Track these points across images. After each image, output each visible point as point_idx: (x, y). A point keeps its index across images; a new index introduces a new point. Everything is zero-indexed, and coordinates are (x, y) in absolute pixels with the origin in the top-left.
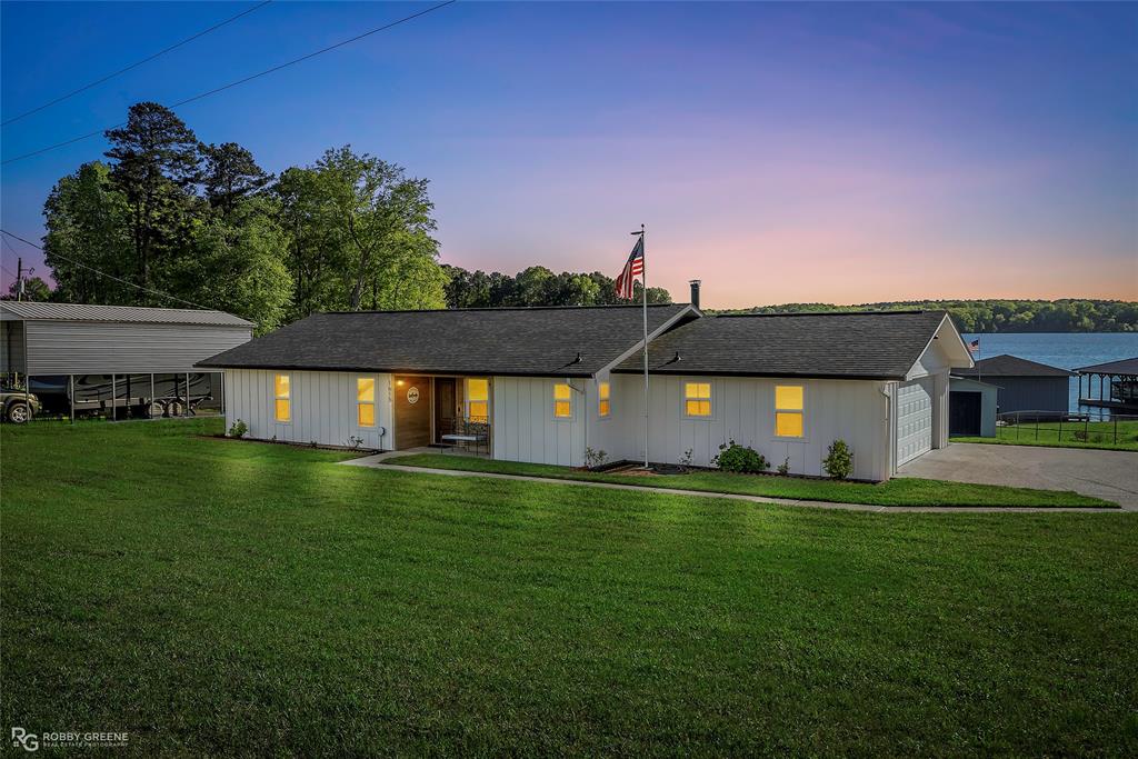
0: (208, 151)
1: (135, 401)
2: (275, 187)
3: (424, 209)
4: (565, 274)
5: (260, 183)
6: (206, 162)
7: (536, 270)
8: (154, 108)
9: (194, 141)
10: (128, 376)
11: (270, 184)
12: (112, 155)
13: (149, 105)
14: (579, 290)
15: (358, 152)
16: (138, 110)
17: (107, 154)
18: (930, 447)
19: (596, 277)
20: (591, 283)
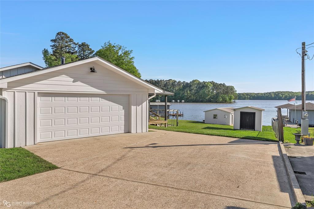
5: (91, 53)
6: (77, 48)
7: (195, 81)
8: (63, 33)
9: (73, 42)
12: (53, 46)
13: (61, 32)
14: (207, 86)
16: (58, 34)
17: (51, 46)
18: (123, 132)
19: (212, 83)
20: (210, 84)
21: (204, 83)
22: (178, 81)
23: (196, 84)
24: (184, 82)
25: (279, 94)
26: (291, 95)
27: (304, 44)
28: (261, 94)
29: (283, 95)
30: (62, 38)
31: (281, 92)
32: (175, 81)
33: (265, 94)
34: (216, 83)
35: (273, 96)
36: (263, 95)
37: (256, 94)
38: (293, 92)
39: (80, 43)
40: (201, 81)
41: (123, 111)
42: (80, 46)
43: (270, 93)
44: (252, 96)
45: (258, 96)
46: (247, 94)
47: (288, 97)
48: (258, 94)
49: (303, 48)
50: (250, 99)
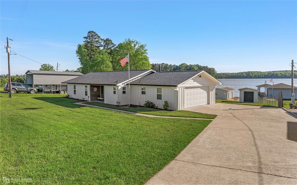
0: (103, 40)
1: (58, 90)
2: (117, 47)
3: (145, 51)
4: (190, 65)
5: (113, 46)
6: (103, 42)
7: (183, 64)
8: (93, 32)
9: (100, 38)
10: (56, 85)
11: (115, 46)
12: (85, 42)
13: (91, 31)
14: (193, 68)
15: (131, 39)
16: (89, 32)
17: (84, 42)
18: (206, 104)
19: (197, 66)
20: (196, 67)
21: (191, 66)
22: (169, 65)
23: (184, 67)
24: (175, 65)
25: (250, 73)
26: (259, 74)
27: (293, 61)
28: (235, 73)
29: (253, 74)
30: (92, 36)
31: (252, 72)
32: (167, 65)
33: (238, 73)
34: (200, 66)
35: (245, 75)
36: (237, 74)
37: (231, 74)
38: (261, 72)
39: (105, 39)
40: (188, 64)
41: (207, 94)
42: (105, 41)
43: (242, 73)
44: (227, 75)
45: (233, 75)
46: (224, 74)
47: (257, 76)
48: (232, 73)
49: (292, 63)
50: (226, 78)
